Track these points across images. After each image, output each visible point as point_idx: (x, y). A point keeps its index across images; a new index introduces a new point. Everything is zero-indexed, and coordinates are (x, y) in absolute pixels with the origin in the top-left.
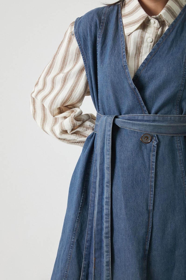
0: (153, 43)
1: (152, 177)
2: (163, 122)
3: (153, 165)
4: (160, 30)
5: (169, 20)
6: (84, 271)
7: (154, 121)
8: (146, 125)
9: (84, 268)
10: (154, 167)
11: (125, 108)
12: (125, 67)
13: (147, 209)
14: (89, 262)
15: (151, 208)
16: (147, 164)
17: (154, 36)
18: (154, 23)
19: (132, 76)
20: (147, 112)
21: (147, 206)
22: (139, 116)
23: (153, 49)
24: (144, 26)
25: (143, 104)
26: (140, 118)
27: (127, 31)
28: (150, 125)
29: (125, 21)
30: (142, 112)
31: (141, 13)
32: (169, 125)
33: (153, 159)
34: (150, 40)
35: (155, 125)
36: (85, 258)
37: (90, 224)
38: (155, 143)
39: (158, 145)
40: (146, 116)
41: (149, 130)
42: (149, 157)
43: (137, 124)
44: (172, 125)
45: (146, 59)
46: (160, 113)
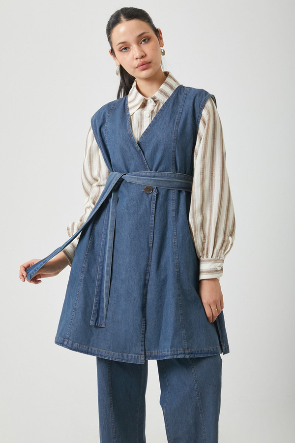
0: (151, 117)
1: (152, 221)
2: (161, 177)
3: (153, 211)
4: (157, 106)
5: (163, 99)
6: (95, 306)
7: (154, 176)
8: (148, 179)
9: (96, 303)
10: (154, 212)
11: (132, 168)
12: (131, 135)
13: (148, 246)
14: (100, 298)
15: (151, 245)
16: (149, 210)
17: (150, 112)
18: (151, 105)
19: (137, 142)
20: (149, 170)
21: (148, 243)
22: (144, 173)
23: (152, 122)
24: (144, 105)
25: (146, 164)
26: (143, 174)
27: (131, 111)
28: (151, 180)
30: (145, 169)
31: (140, 97)
32: (166, 180)
33: (153, 206)
34: (148, 115)
35: (155, 180)
36: (97, 295)
37: (101, 266)
38: (155, 194)
39: (158, 195)
40: (148, 173)
41: (151, 184)
42: (150, 205)
43: (141, 179)
44: (168, 180)
45: (147, 129)
46: (159, 170)
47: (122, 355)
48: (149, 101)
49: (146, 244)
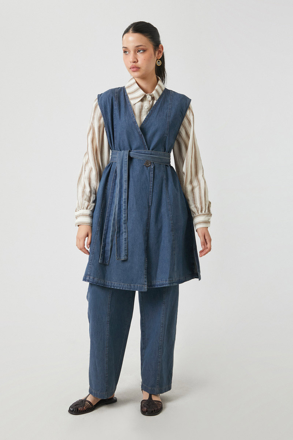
0: (148, 109)
1: (151, 186)
2: (156, 155)
4: (151, 102)
5: (157, 97)
7: (151, 154)
8: (147, 156)
11: (134, 147)
12: (135, 122)
15: (150, 204)
16: (149, 179)
17: (149, 105)
18: (149, 98)
19: (139, 128)
20: (147, 149)
21: (148, 203)
23: (149, 113)
25: (146, 144)
26: (143, 152)
27: (132, 102)
28: (149, 156)
29: (130, 96)
30: (145, 149)
34: (146, 107)
35: (152, 157)
38: (152, 167)
39: (154, 168)
40: (147, 151)
41: (148, 159)
42: (150, 175)
43: (141, 156)
46: (155, 150)
47: (130, 286)
48: (148, 97)
49: (147, 204)
